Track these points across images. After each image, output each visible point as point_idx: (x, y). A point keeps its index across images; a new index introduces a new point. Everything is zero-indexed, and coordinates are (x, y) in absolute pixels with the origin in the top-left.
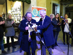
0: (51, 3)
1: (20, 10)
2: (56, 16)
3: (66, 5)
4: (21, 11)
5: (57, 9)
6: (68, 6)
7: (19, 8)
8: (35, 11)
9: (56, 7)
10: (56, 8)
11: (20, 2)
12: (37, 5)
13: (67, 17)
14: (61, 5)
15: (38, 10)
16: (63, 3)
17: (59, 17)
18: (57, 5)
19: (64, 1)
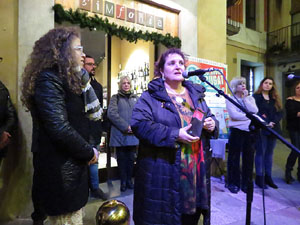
1: (144, 76)
2: (264, 85)
3: (285, 65)
4: (147, 78)
5: (253, 77)
6: (293, 67)
7: (142, 71)
9: (251, 73)
16: (275, 60)
17: (273, 88)
19: (278, 52)
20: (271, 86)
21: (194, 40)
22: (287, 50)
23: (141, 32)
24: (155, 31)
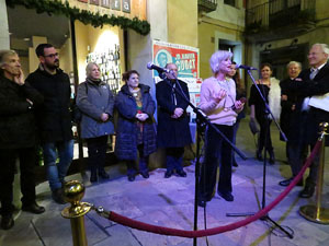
0: (213, 40)
1: (116, 60)
3: (261, 43)
4: (119, 62)
6: (270, 46)
7: (112, 54)
8: (162, 56)
11: (116, 27)
12: (171, 39)
13: (270, 72)
14: (247, 44)
15: (174, 56)
16: (251, 39)
18: (233, 47)
21: (164, 24)
22: (264, 28)
23: (106, 16)
24: (121, 14)
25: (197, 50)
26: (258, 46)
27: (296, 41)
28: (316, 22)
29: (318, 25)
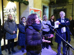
1: (14, 11)
3: (54, 7)
6: (56, 8)
7: (13, 9)
10: (45, 10)
14: (50, 7)
15: (35, 12)
18: (46, 8)
19: (53, 4)
20: (54, 18)
21: (33, 2)
22: (55, 3)
25: (41, 10)
26: (53, 8)
27: (63, 7)
28: (69, 3)
29: (69, 4)
